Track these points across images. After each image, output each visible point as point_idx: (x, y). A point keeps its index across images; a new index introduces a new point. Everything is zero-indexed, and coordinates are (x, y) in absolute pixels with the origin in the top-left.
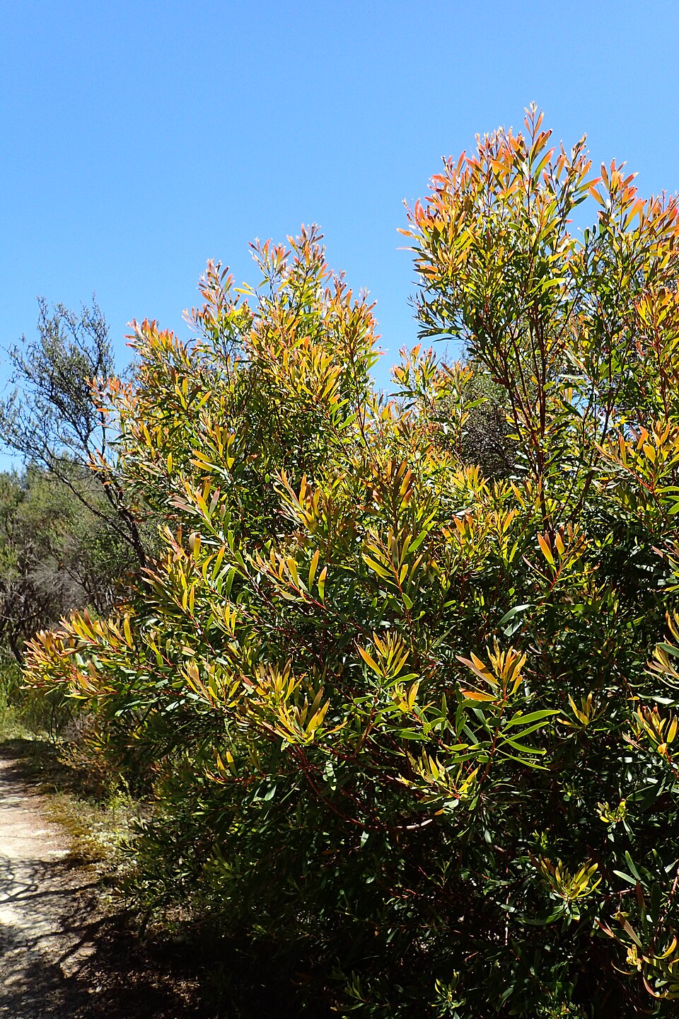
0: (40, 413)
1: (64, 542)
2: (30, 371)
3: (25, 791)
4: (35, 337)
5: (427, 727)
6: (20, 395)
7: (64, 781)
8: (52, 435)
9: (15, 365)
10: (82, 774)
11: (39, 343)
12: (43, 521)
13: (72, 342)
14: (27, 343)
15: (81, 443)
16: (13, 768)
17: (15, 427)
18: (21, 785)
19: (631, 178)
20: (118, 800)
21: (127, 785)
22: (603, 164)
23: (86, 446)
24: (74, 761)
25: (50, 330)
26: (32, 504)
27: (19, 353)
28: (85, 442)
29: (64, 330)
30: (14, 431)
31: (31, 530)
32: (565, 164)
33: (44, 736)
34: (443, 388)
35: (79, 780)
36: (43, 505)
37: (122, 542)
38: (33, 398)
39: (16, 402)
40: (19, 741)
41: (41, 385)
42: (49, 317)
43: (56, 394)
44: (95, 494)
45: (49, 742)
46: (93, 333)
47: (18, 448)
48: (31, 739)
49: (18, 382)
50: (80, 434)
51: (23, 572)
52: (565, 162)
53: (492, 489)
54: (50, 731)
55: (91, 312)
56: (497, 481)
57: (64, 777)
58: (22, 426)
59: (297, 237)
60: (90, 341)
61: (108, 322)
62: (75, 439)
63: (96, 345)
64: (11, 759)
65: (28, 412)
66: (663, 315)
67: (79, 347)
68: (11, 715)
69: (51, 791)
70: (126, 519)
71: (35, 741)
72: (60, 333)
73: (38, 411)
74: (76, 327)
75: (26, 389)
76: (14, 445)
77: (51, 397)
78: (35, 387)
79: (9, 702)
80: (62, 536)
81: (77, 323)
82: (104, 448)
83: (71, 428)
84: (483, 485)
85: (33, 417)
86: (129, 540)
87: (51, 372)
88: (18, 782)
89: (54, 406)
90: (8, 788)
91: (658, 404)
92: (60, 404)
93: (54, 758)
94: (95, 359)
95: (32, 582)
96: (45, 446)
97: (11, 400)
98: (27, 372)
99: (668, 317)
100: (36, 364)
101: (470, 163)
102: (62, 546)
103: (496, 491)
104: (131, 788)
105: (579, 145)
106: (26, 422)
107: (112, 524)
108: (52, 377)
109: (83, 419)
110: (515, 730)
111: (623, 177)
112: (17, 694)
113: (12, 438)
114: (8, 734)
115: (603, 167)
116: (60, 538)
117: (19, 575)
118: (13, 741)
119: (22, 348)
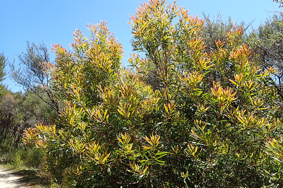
0: (28, 74)
1: (38, 111)
2: (25, 62)
3: (25, 185)
4: (26, 52)
5: (135, 156)
6: (22, 68)
7: (38, 181)
8: (32, 80)
9: (20, 60)
10: (43, 179)
11: (27, 54)
12: (31, 105)
13: (37, 53)
14: (24, 54)
15: (41, 82)
16: (22, 178)
17: (20, 78)
18: (24, 183)
19: (187, 11)
20: (53, 185)
21: (57, 180)
22: (180, 7)
23: (42, 83)
24: (40, 175)
25: (31, 50)
26: (28, 100)
27: (22, 57)
28: (42, 82)
29: (34, 50)
30: (20, 79)
31: (27, 108)
32: (171, 7)
33: (32, 169)
34: (142, 64)
35: (42, 180)
36: (31, 101)
37: (54, 110)
38: (26, 69)
39: (21, 71)
40: (24, 171)
41: (28, 66)
42: (30, 46)
43: (33, 68)
44: (45, 96)
45: (33, 170)
46: (43, 51)
47: (21, 84)
48: (28, 170)
49: (21, 65)
50: (40, 80)
51: (25, 121)
52: (171, 6)
53: (154, 92)
54: (34, 167)
55: (42, 45)
56: (156, 90)
57: (38, 180)
58: (23, 78)
59: (100, 24)
60: (42, 53)
61: (47, 48)
62: (39, 81)
63: (44, 54)
64: (22, 176)
65: (24, 73)
66: (196, 46)
67: (39, 55)
68: (22, 163)
69: (34, 184)
70: (54, 104)
71: (29, 170)
72: (34, 51)
73: (27, 73)
74: (38, 49)
75: (24, 67)
76: (20, 83)
77: (32, 69)
78: (26, 66)
79: (21, 159)
80: (38, 109)
81: (38, 48)
82: (47, 83)
83: (38, 78)
84: (152, 91)
85: (26, 75)
86: (56, 110)
87: (31, 62)
88: (23, 183)
89: (32, 72)
90: (20, 184)
91: (195, 68)
92: (34, 71)
93: (35, 175)
94: (44, 58)
95: (28, 124)
96: (30, 83)
97: (19, 70)
98: (24, 62)
99: (197, 46)
100: (26, 60)
101: (147, 5)
102: (37, 112)
103: (156, 92)
104: (58, 182)
105: (175, 2)
106: (24, 77)
107: (50, 105)
108: (31, 63)
109: (41, 75)
110: (157, 156)
111: (185, 11)
112: (24, 157)
113: (19, 81)
114: (21, 169)
115: (180, 8)
116: (37, 110)
117: (24, 121)
118: (22, 171)
119: (22, 55)
